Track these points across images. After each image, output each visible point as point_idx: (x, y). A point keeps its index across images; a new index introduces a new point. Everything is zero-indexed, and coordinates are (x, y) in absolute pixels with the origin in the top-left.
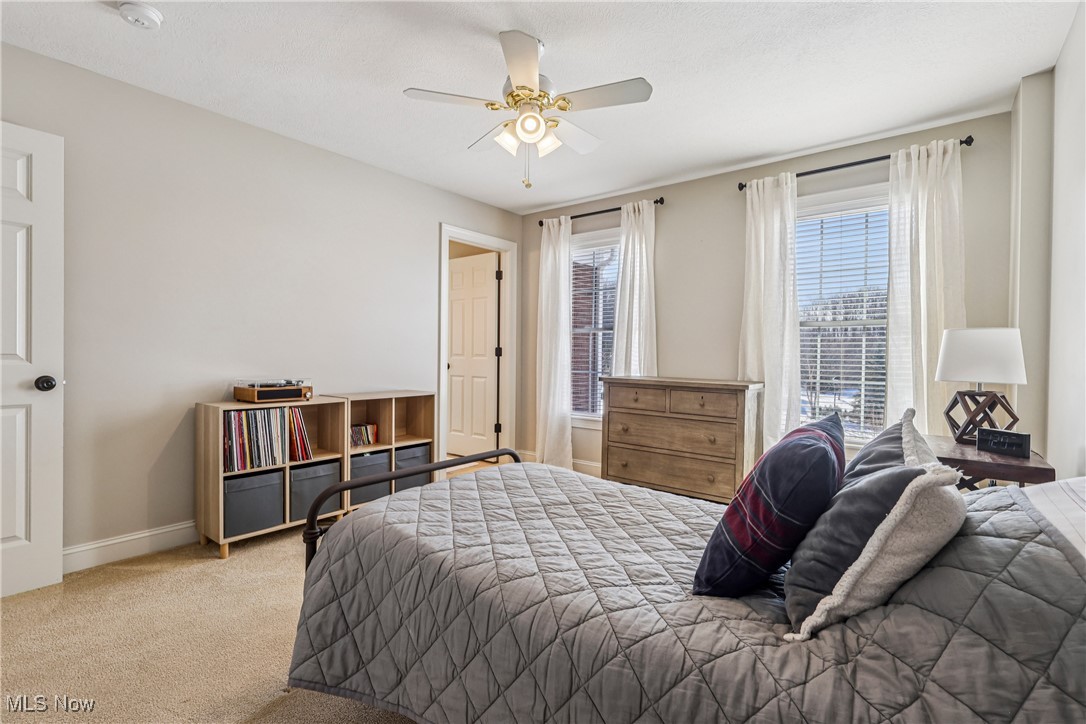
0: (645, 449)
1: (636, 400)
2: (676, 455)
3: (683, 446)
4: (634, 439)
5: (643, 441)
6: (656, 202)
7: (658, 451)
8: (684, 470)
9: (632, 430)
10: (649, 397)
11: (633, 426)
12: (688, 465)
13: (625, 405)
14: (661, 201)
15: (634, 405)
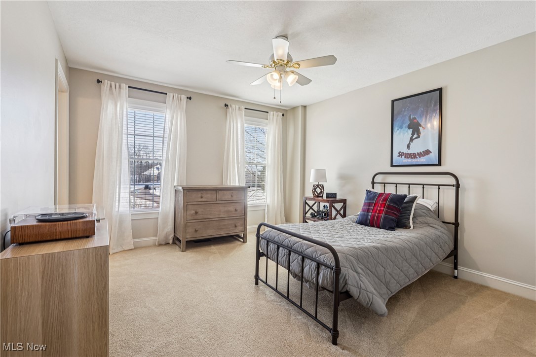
0: (207, 220)
1: (202, 197)
2: (221, 220)
3: (224, 215)
4: (201, 217)
5: (205, 217)
6: (188, 98)
7: (214, 219)
8: (225, 225)
9: (200, 213)
10: (209, 195)
11: (200, 210)
12: (226, 223)
13: (196, 200)
14: (190, 98)
15: (200, 200)
